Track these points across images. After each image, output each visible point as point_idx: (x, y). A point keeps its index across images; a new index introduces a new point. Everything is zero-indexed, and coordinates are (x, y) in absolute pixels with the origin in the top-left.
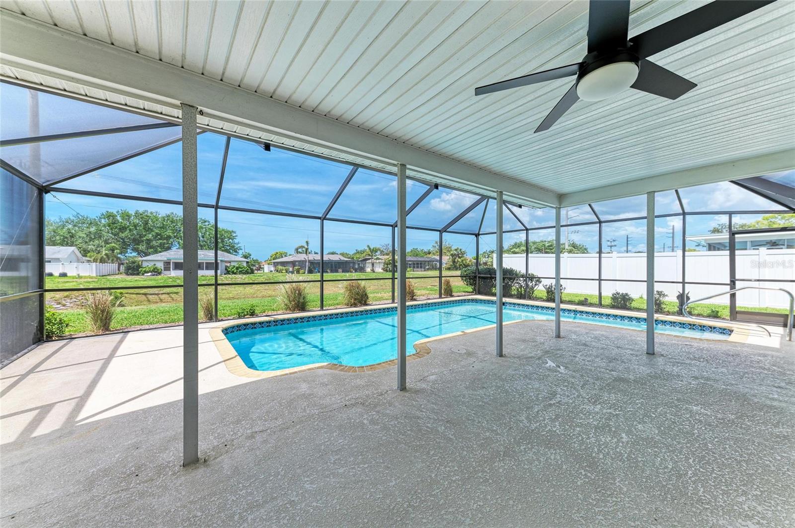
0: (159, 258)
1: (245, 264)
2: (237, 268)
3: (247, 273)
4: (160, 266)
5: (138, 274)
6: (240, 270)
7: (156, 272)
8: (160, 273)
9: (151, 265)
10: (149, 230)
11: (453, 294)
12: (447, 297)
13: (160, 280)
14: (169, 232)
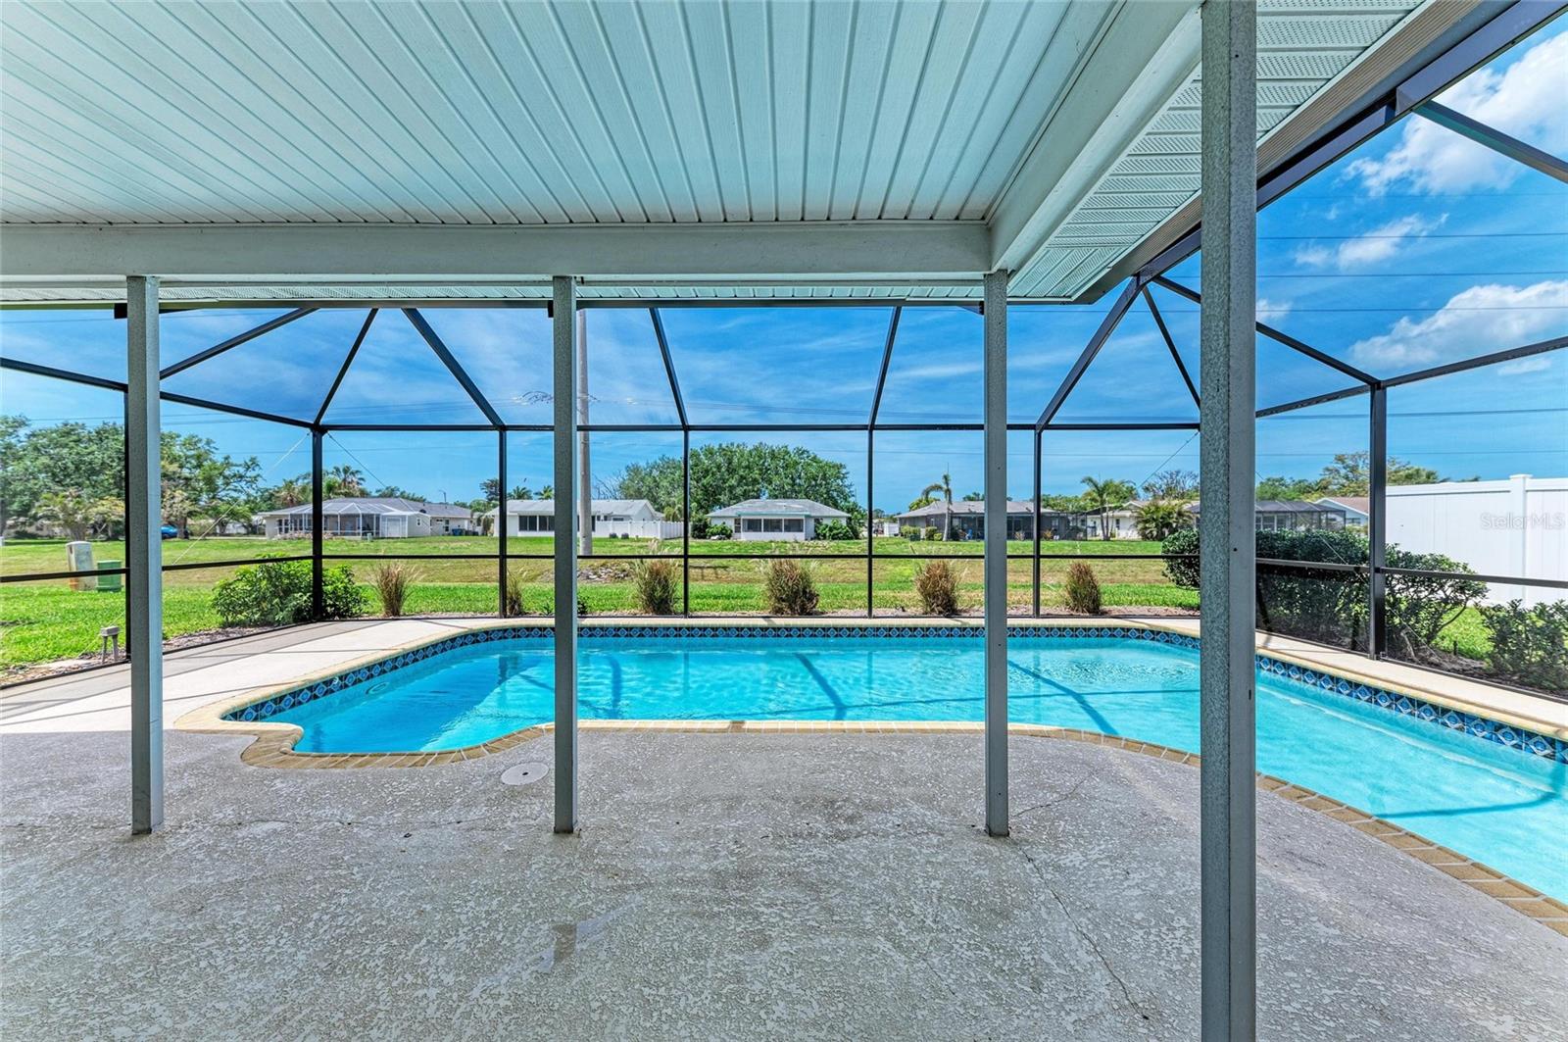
0: (730, 514)
1: (844, 523)
2: (831, 530)
3: (846, 537)
4: (731, 525)
5: (704, 537)
6: (835, 532)
7: (725, 534)
8: (729, 537)
9: (719, 523)
10: (731, 471)
11: (1102, 608)
12: (1071, 616)
13: (726, 546)
14: (756, 474)
